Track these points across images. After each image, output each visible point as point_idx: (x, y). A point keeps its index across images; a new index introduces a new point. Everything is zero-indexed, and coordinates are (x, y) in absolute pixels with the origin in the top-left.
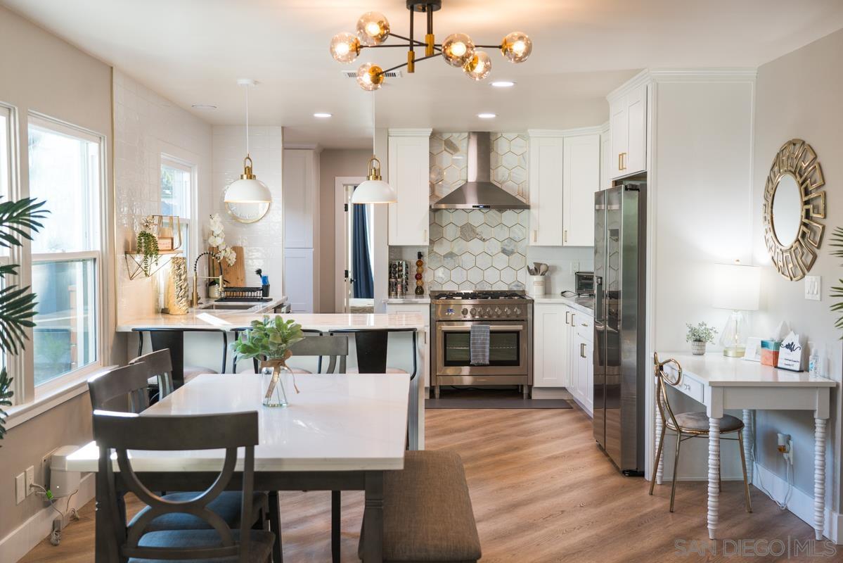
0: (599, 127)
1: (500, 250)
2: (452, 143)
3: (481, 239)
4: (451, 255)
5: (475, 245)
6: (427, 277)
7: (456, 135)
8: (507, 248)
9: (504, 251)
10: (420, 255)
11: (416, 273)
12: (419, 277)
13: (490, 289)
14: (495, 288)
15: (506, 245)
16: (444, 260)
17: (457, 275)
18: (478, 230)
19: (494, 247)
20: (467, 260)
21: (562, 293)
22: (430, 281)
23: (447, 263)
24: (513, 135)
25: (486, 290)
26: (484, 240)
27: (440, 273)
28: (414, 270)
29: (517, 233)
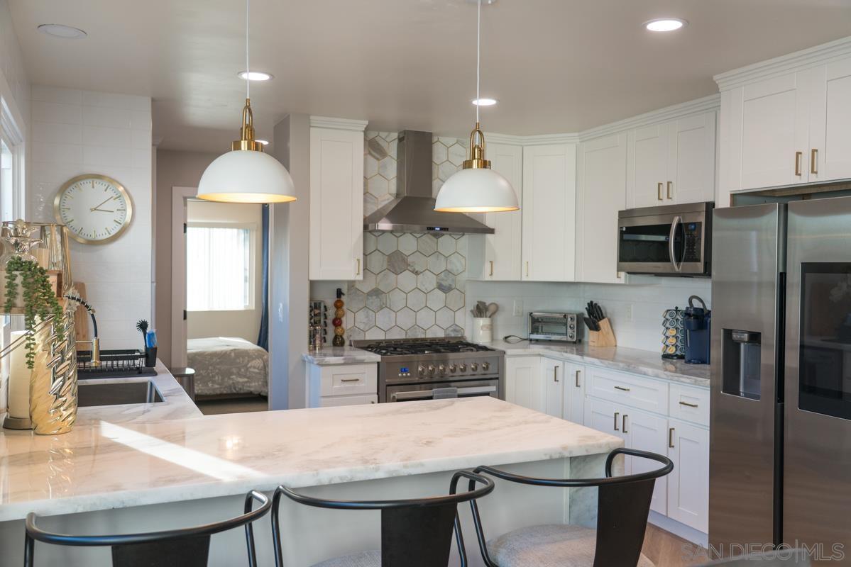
0: (576, 134)
1: (435, 285)
2: (379, 144)
3: (413, 272)
4: (376, 292)
5: (406, 279)
6: (347, 322)
7: (383, 134)
8: (444, 283)
9: (440, 287)
10: (339, 293)
11: (334, 317)
12: (337, 322)
13: (423, 336)
14: (430, 335)
15: (443, 280)
16: (368, 299)
17: (384, 319)
18: (410, 260)
19: (429, 281)
20: (397, 299)
21: (506, 338)
22: (349, 327)
23: (372, 303)
24: (451, 141)
25: (419, 337)
26: (417, 273)
27: (361, 316)
28: (331, 313)
29: (457, 264)
